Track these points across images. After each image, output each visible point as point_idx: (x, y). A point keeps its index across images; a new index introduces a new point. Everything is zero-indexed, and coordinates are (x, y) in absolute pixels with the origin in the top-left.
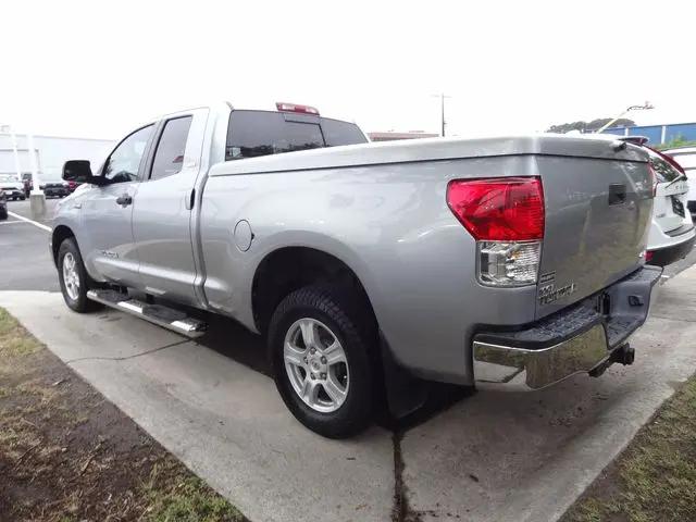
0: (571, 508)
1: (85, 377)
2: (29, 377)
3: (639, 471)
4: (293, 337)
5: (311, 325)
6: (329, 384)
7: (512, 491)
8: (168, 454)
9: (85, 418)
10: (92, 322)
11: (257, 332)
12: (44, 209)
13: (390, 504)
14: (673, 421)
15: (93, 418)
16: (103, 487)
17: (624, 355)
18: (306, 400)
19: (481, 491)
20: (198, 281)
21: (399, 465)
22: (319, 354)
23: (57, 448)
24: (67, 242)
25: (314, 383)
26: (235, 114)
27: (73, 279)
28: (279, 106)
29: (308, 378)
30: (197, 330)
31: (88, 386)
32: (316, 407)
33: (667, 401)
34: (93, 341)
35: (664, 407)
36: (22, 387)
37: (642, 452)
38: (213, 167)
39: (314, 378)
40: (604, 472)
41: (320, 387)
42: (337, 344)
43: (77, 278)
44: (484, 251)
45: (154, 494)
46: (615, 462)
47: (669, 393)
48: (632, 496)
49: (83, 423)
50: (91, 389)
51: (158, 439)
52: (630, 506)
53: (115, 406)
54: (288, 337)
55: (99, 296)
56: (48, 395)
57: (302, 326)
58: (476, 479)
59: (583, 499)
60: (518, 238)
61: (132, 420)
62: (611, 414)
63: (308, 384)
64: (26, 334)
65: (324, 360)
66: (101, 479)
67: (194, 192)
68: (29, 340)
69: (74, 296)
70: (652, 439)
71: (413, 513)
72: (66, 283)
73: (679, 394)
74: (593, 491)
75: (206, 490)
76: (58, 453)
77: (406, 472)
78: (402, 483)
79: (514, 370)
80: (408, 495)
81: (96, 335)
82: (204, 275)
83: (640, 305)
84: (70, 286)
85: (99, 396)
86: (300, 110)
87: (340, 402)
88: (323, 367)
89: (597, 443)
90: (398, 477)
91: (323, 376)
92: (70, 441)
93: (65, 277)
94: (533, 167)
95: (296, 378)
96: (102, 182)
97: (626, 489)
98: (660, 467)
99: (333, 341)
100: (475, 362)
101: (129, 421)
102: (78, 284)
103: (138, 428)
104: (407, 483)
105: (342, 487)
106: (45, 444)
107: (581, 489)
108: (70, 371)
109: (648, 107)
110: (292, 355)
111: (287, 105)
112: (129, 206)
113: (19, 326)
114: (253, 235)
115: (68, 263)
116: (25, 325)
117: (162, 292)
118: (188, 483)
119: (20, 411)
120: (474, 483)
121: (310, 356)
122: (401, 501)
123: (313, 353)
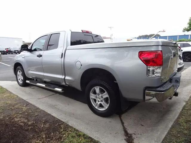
0: (169, 131)
1: (32, 103)
2: (17, 104)
3: (183, 122)
4: (92, 91)
5: (98, 88)
6: (103, 103)
7: (153, 128)
8: (64, 122)
9: (37, 114)
10: (27, 89)
11: (81, 90)
12: (1, 58)
13: (123, 132)
14: (187, 110)
15: (39, 114)
16: (49, 131)
17: (176, 94)
18: (96, 108)
19: (145, 128)
20: (63, 77)
21: (123, 123)
22: (100, 95)
23: (32, 122)
24: (19, 67)
25: (99, 103)
26: (72, 33)
27: (21, 78)
28: (82, 31)
29: (97, 102)
30: (62, 90)
31: (34, 106)
32: (99, 109)
33: (184, 105)
34: (29, 94)
35: (184, 107)
36: (16, 106)
37: (182, 117)
38: (68, 47)
39: (99, 102)
40: (174, 122)
41: (101, 104)
42: (106, 93)
43: (22, 77)
44: (149, 69)
45: (64, 132)
46: (176, 120)
47: (185, 104)
48: (183, 127)
49: (37, 116)
50: (36, 107)
51: (59, 119)
52: (183, 130)
53: (44, 111)
54: (91, 92)
55: (30, 82)
56: (24, 109)
57: (96, 89)
58: (143, 126)
59: (171, 128)
60: (157, 65)
61: (50, 114)
62: (172, 109)
63: (97, 103)
64: (11, 93)
65: (102, 97)
66: (48, 129)
67: (62, 54)
68: (12, 94)
69: (21, 82)
70: (184, 114)
71: (129, 134)
72: (18, 79)
73: (187, 103)
74: (173, 127)
75: (77, 130)
76: (33, 123)
77: (125, 124)
78: (124, 127)
79: (152, 97)
80: (127, 130)
81: (30, 93)
82: (65, 76)
83: (178, 82)
84: (19, 79)
85: (38, 108)
86: (87, 32)
87: (107, 108)
88: (102, 99)
89: (171, 115)
90: (123, 126)
91: (102, 101)
92: (35, 120)
93: (18, 77)
94: (160, 48)
95: (93, 102)
96: (31, 51)
97: (181, 126)
98: (187, 121)
99: (105, 92)
100: (146, 96)
101: (49, 115)
102: (22, 79)
103: (53, 116)
104: (126, 127)
105: (110, 129)
106: (29, 121)
107: (170, 126)
108: (27, 102)
109: (164, 31)
110: (92, 96)
111: (84, 30)
112: (41, 57)
113: (7, 90)
114: (81, 65)
115: (19, 73)
116: (9, 90)
117: (50, 80)
118: (72, 129)
119: (18, 113)
120: (142, 126)
121: (98, 96)
122: (126, 131)
123: (99, 95)
